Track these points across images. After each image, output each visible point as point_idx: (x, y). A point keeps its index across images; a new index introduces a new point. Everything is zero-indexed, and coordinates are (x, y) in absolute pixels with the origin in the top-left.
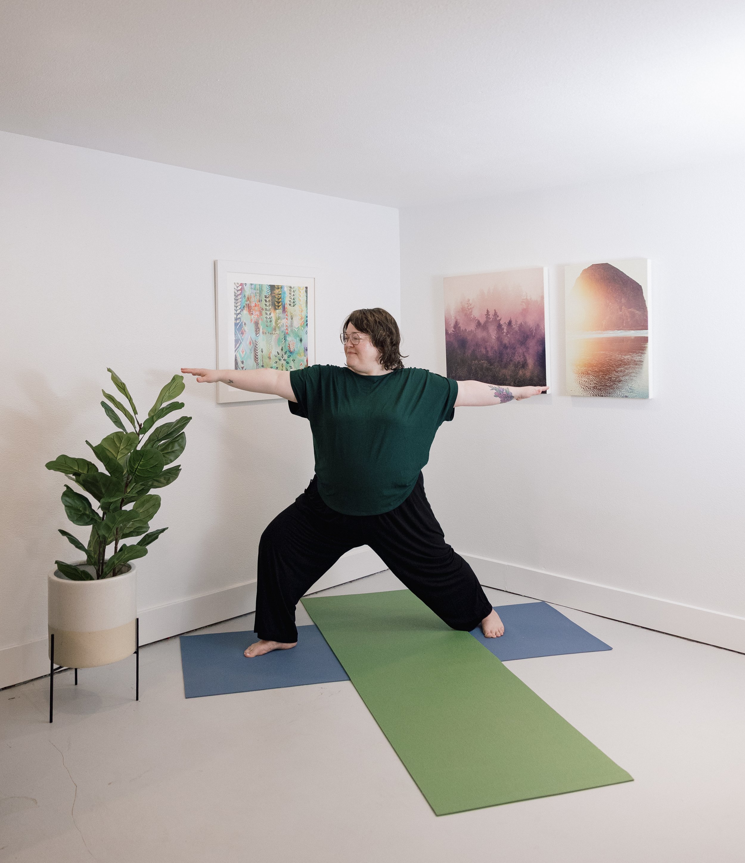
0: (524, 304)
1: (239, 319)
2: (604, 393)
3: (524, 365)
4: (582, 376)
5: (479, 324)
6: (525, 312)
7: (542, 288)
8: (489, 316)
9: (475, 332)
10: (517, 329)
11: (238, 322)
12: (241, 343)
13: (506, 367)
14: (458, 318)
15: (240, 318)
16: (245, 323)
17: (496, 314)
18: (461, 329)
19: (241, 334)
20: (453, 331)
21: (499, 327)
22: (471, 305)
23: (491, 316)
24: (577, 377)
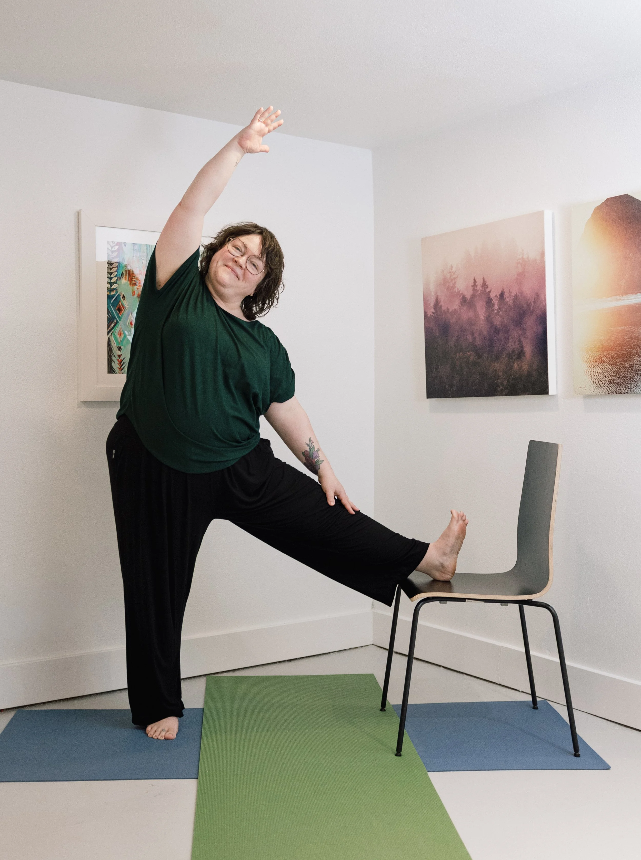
0: (519, 266)
1: (115, 291)
2: (623, 389)
3: (520, 355)
4: (594, 365)
5: (464, 300)
6: (520, 277)
7: (543, 242)
8: (476, 288)
9: (459, 312)
10: (511, 303)
11: (112, 293)
12: (117, 322)
13: (497, 359)
14: (439, 294)
15: (115, 289)
16: (124, 296)
17: (484, 284)
18: (443, 309)
19: (117, 310)
20: (433, 313)
21: (489, 301)
22: (454, 274)
23: (479, 288)
24: (587, 368)
